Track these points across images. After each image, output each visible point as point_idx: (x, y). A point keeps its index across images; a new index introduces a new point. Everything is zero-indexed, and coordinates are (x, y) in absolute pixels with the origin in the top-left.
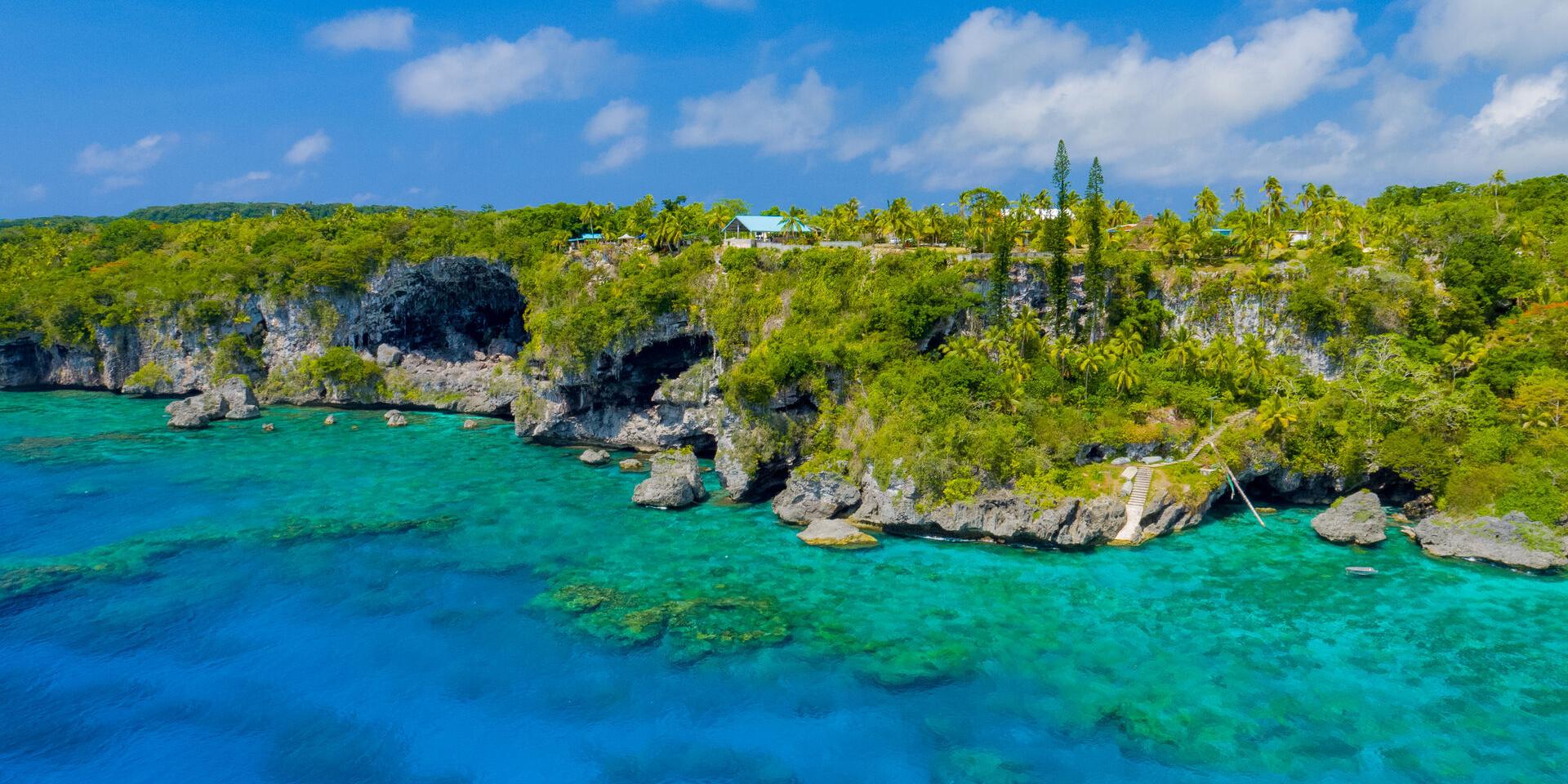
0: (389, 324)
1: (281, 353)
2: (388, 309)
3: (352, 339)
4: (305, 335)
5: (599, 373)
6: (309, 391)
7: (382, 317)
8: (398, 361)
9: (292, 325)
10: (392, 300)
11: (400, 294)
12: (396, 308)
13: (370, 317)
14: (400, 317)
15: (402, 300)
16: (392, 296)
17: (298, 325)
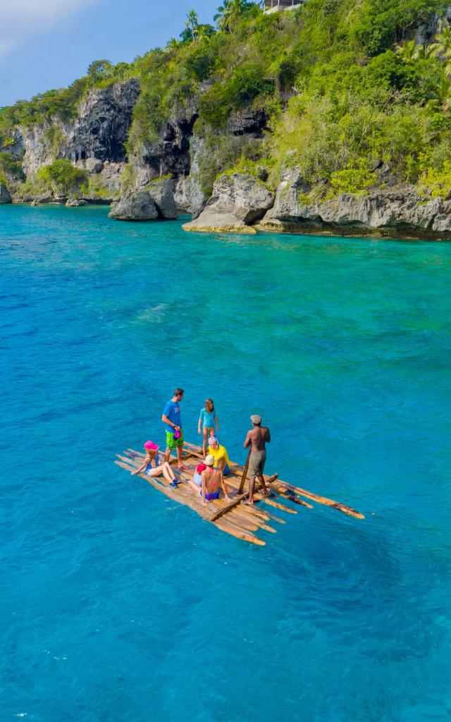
0: (98, 144)
1: (31, 166)
2: (95, 131)
3: (74, 155)
4: (44, 151)
5: (165, 142)
6: (45, 191)
7: (92, 137)
8: (99, 170)
9: (36, 144)
10: (97, 125)
11: (103, 119)
12: (101, 132)
13: (83, 137)
14: (105, 139)
15: (105, 125)
16: (97, 121)
17: (40, 144)
